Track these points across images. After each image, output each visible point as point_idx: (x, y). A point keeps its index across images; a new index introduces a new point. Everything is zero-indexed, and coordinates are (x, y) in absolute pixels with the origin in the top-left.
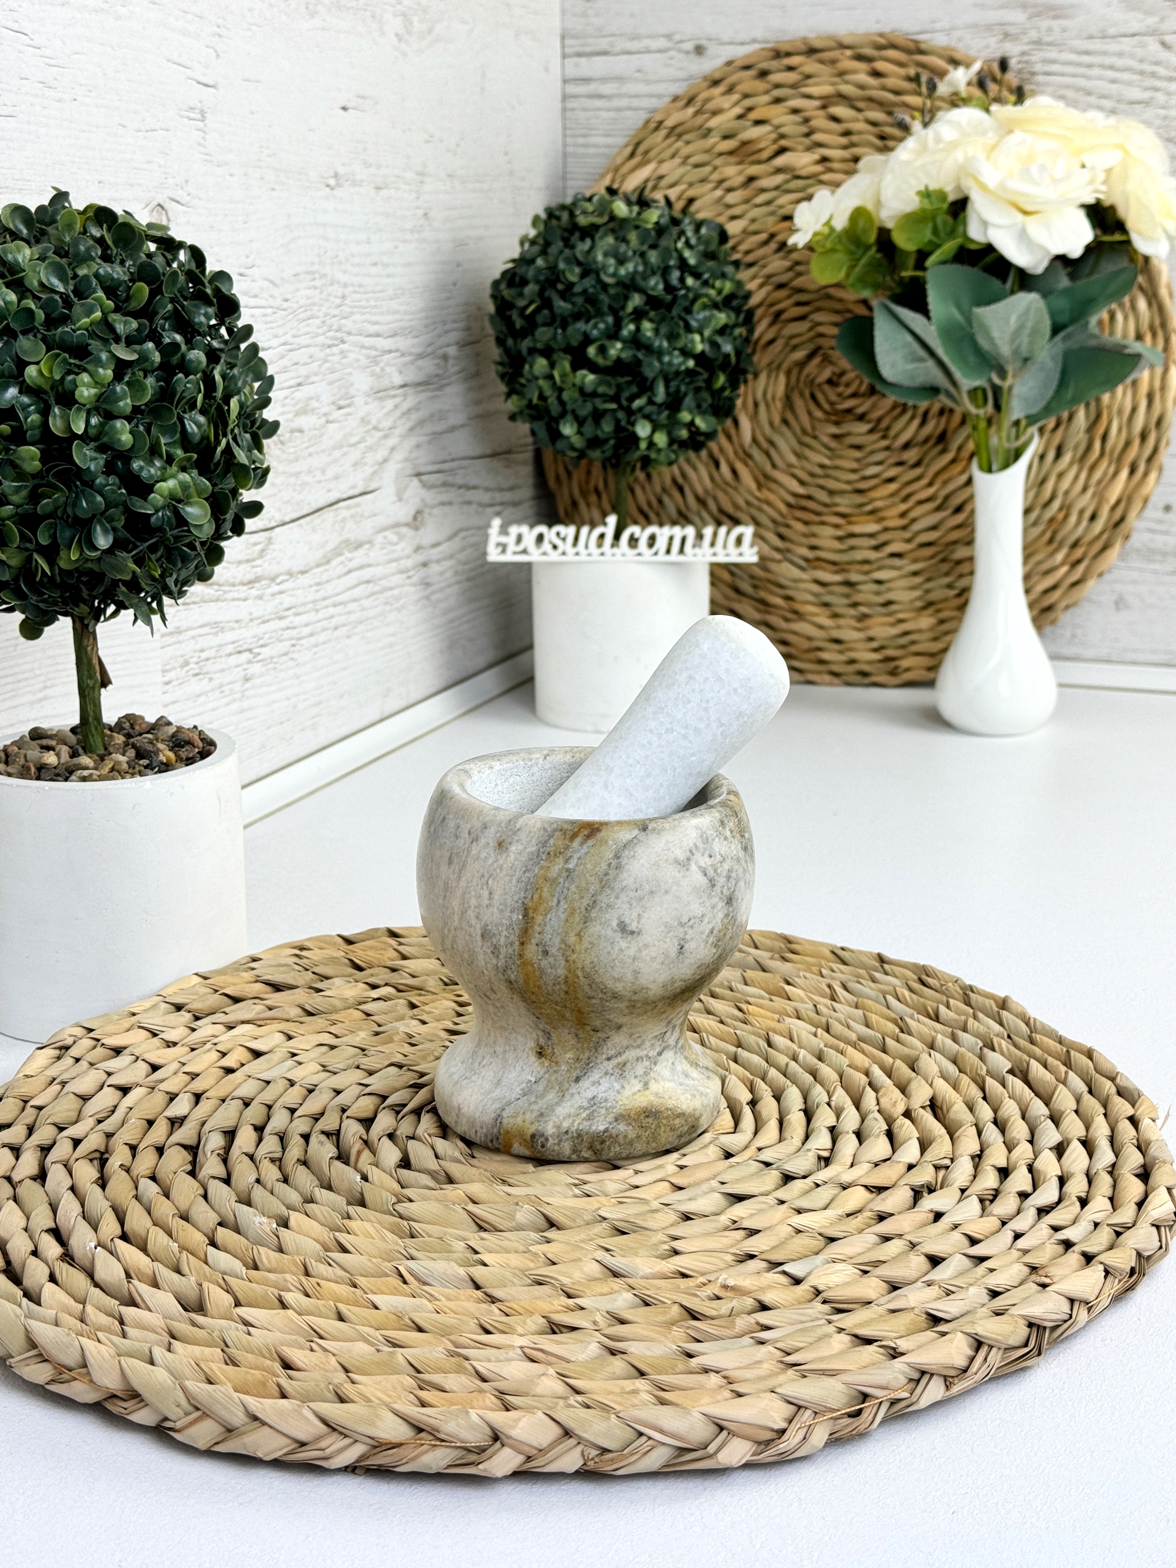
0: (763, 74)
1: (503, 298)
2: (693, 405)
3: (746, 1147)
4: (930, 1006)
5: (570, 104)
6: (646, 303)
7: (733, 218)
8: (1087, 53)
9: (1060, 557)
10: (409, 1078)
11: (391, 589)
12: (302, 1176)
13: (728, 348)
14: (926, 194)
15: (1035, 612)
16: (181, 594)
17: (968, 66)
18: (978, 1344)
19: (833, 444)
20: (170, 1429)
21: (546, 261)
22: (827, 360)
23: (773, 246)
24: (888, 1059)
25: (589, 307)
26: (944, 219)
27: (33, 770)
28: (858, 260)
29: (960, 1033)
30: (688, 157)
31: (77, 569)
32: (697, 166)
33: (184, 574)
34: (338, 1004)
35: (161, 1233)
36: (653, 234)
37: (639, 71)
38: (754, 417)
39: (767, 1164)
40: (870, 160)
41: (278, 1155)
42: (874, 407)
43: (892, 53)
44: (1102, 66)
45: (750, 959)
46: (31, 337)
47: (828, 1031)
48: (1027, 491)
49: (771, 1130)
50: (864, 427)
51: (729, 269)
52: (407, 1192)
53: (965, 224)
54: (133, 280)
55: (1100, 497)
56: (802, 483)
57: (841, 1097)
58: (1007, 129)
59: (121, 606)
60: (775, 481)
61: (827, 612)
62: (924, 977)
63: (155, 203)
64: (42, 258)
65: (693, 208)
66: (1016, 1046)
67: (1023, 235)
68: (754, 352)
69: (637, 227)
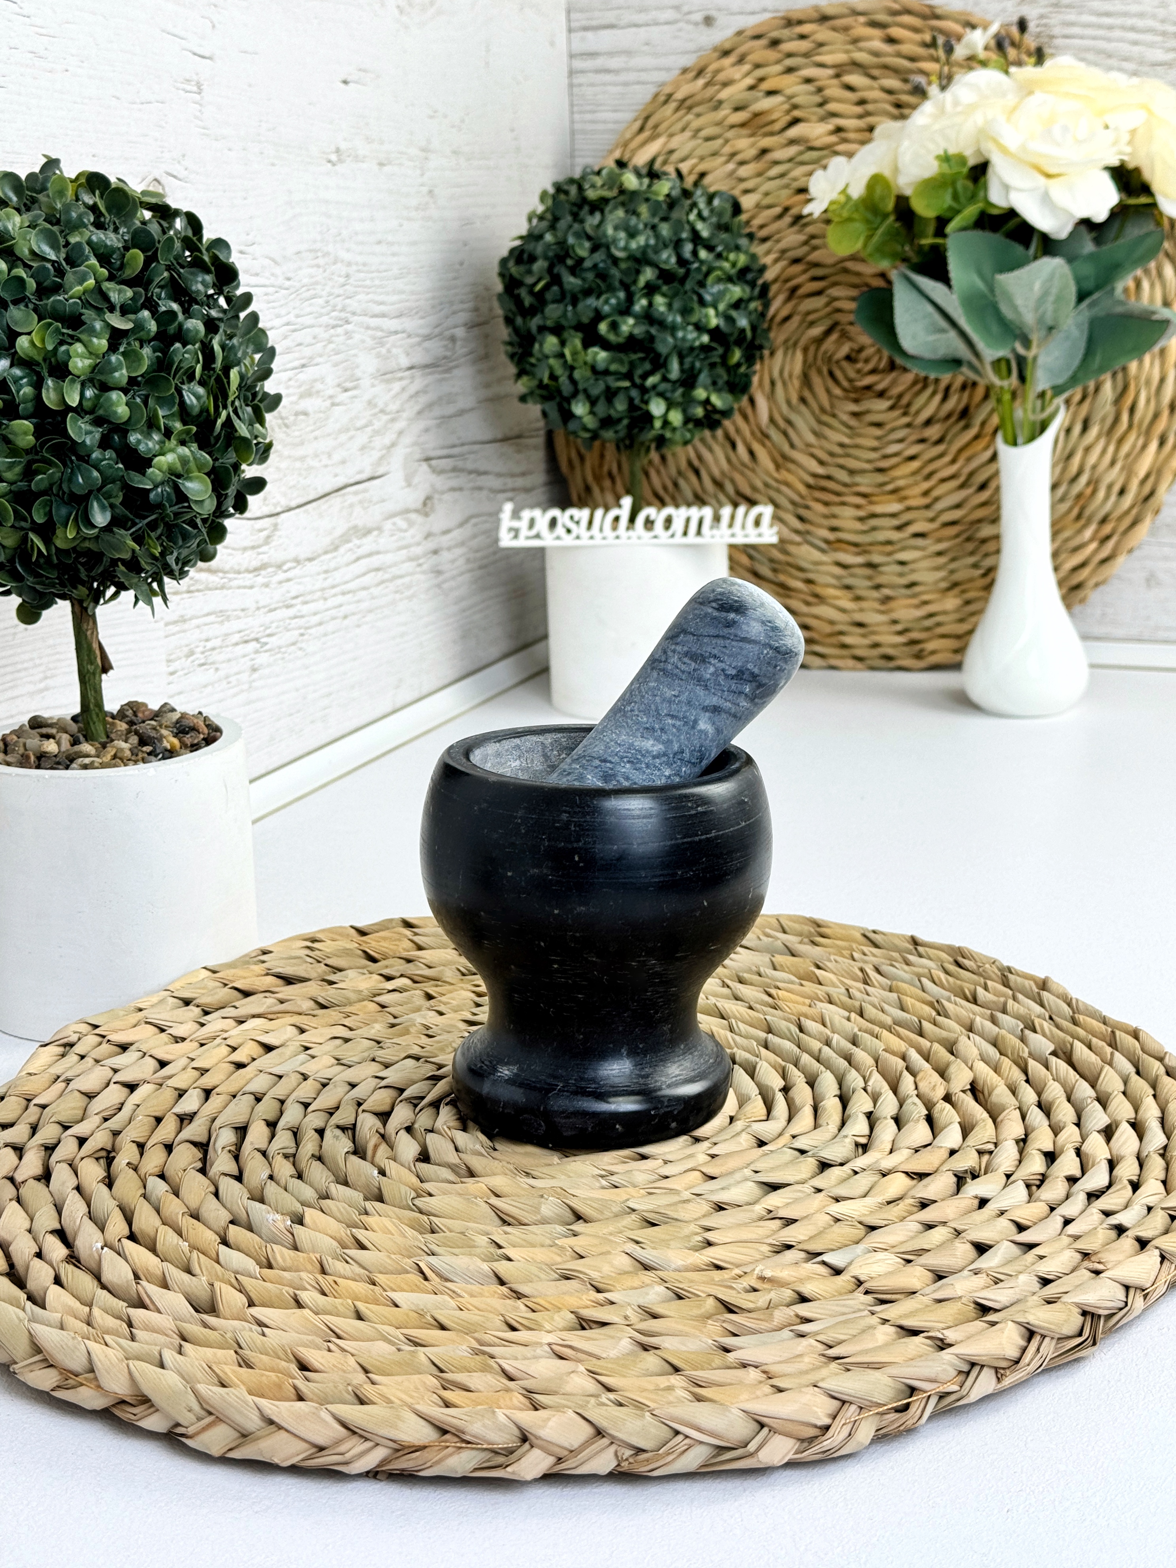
0: (775, 43)
1: (511, 276)
2: (709, 381)
3: (780, 1135)
4: (968, 988)
5: (578, 79)
6: (659, 277)
7: (746, 192)
8: (1107, 14)
9: (1088, 533)
10: (429, 1070)
11: (401, 577)
12: (316, 1172)
13: (743, 322)
14: (946, 159)
15: (1064, 591)
16: (183, 574)
17: (985, 28)
18: (1031, 1334)
19: (853, 422)
20: (182, 1435)
21: (555, 236)
22: (845, 336)
23: (787, 219)
24: (925, 1043)
25: (599, 281)
26: (963, 184)
27: (32, 758)
28: (876, 229)
29: (1000, 1016)
30: (698, 130)
31: (74, 548)
32: (708, 139)
33: (185, 552)
34: (353, 996)
35: (170, 1231)
36: (664, 206)
37: (647, 44)
38: (771, 396)
39: (802, 1152)
40: (886, 127)
41: (292, 1151)
42: (894, 383)
43: (906, 19)
44: (1123, 28)
45: (779, 943)
46: (22, 306)
47: (861, 1015)
48: (1054, 466)
49: (805, 1117)
50: (885, 404)
51: (743, 242)
52: (427, 1186)
53: (986, 188)
54: (126, 249)
55: (1129, 471)
56: (821, 463)
57: (877, 1081)
58: (1027, 90)
59: (121, 587)
60: (793, 461)
61: (848, 594)
62: (960, 959)
63: (150, 178)
64: (32, 226)
65: (707, 181)
66: (1057, 1026)
67: (1046, 199)
68: (769, 329)
69: (647, 200)
